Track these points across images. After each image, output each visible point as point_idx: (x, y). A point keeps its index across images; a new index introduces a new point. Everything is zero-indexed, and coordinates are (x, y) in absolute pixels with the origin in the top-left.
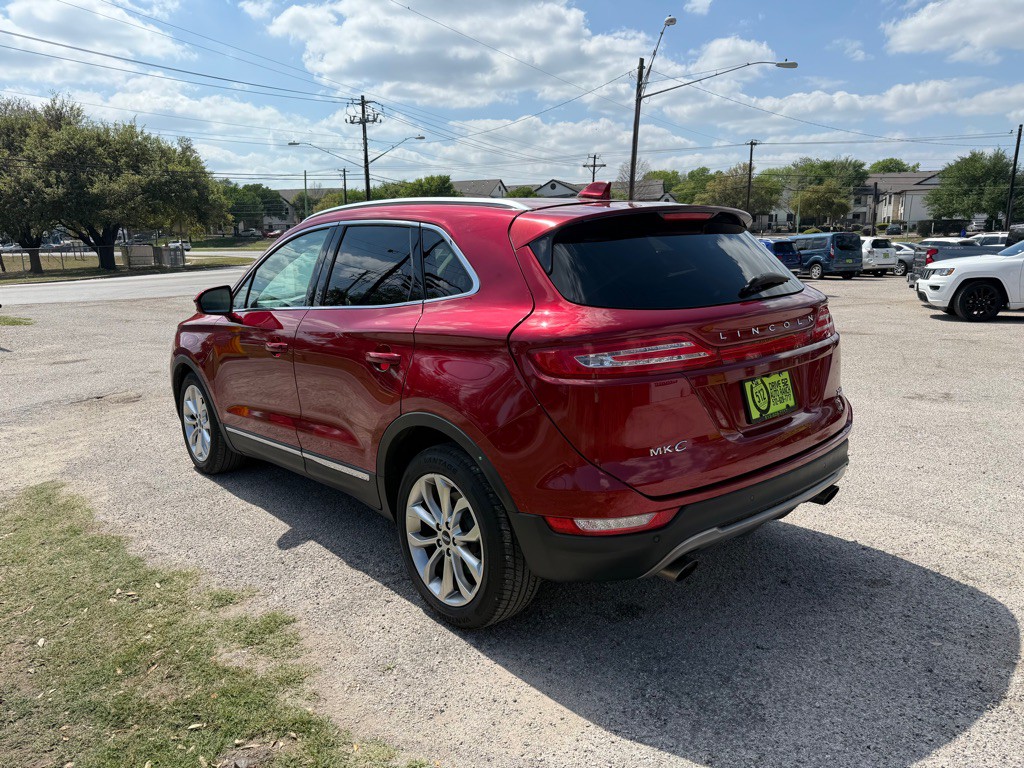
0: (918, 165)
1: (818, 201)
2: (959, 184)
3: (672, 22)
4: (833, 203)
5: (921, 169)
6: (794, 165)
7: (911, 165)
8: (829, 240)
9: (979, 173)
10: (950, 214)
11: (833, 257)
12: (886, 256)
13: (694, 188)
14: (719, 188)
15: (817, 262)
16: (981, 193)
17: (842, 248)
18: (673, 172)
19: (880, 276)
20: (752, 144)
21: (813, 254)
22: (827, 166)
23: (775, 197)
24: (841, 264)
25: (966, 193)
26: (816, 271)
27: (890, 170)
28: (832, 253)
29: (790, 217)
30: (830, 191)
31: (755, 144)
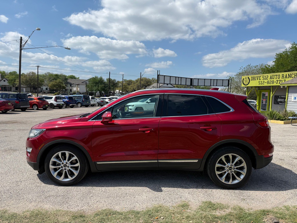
0: (79, 78)
1: (57, 85)
2: (93, 84)
3: (39, 29)
4: (61, 86)
5: (80, 79)
6: (45, 74)
7: (77, 77)
8: (82, 97)
9: (97, 81)
10: (92, 91)
11: (84, 101)
12: (95, 101)
13: (15, 78)
14: (24, 79)
15: (79, 102)
16: (98, 86)
17: (86, 99)
18: (3, 71)
19: (93, 106)
20: (38, 67)
21: (78, 100)
22: (57, 75)
23: (43, 83)
24: (85, 103)
25: (95, 86)
26: (79, 105)
27: (72, 78)
28: (84, 100)
29: (47, 89)
30: (60, 82)
31: (39, 67)
